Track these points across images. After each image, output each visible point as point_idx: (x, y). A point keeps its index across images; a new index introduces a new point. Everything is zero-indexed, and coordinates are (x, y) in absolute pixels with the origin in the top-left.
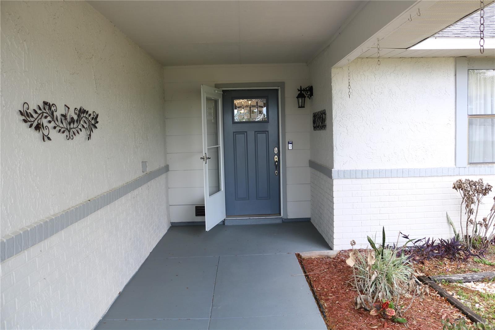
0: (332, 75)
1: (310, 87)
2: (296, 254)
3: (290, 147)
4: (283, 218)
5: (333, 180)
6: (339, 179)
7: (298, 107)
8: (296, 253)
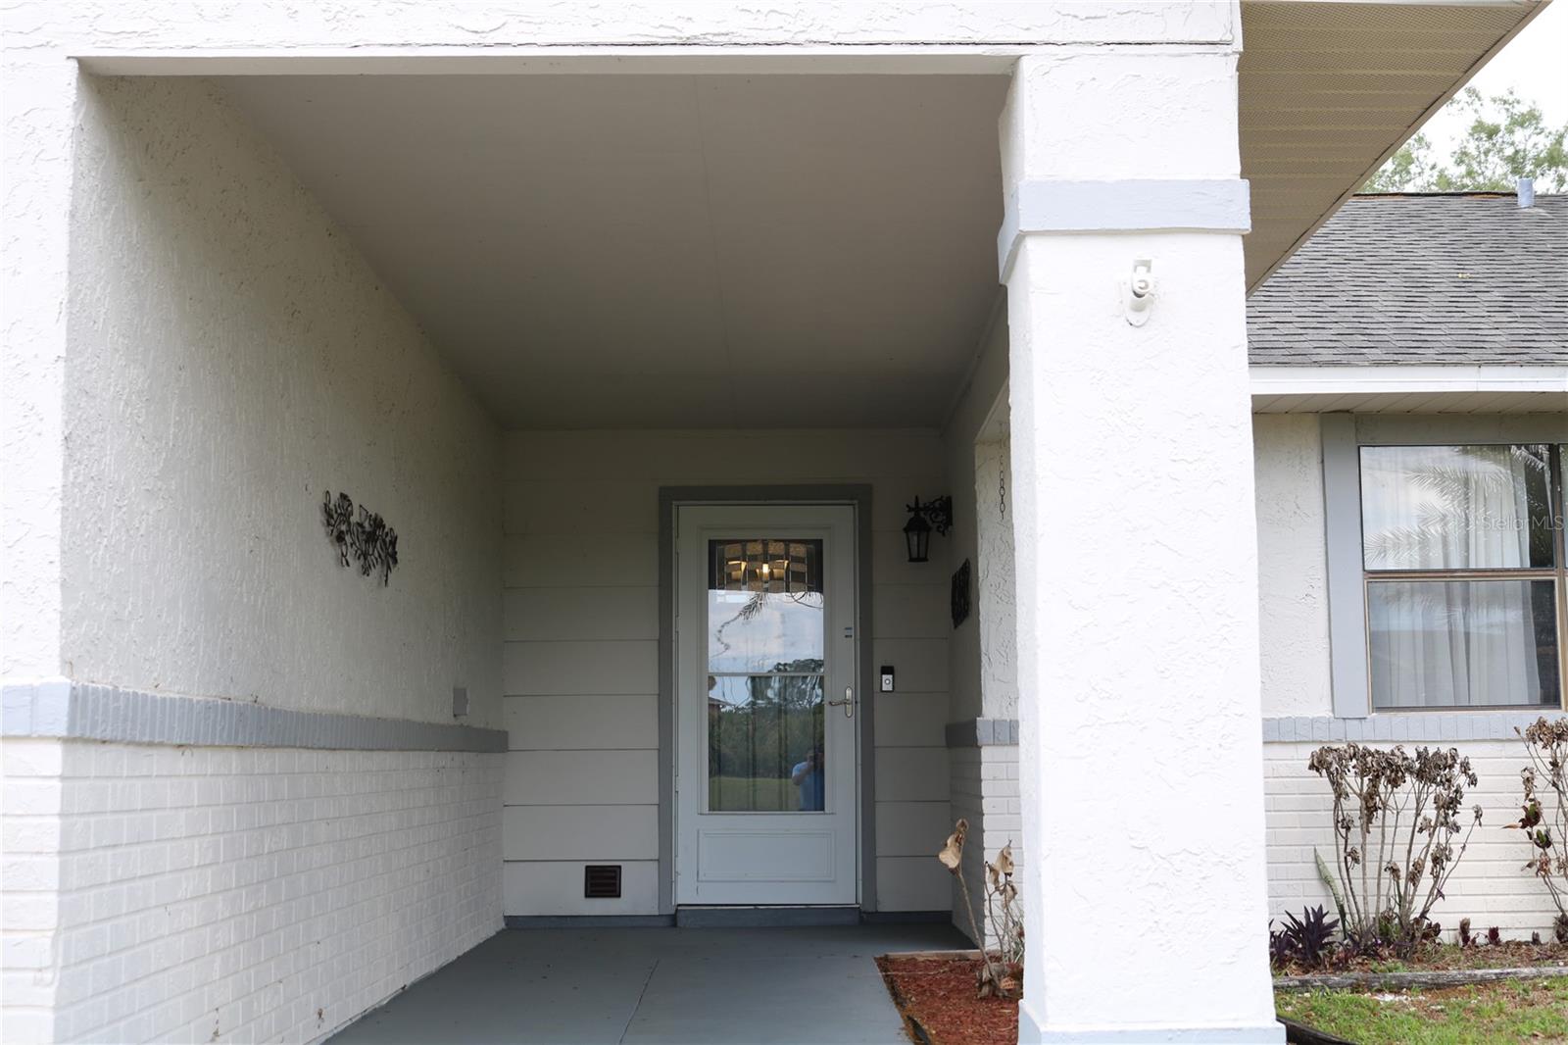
0: (978, 463)
1: (944, 499)
2: (875, 958)
3: (887, 679)
4: (863, 909)
5: (981, 748)
6: (998, 745)
7: (907, 558)
8: (878, 956)
